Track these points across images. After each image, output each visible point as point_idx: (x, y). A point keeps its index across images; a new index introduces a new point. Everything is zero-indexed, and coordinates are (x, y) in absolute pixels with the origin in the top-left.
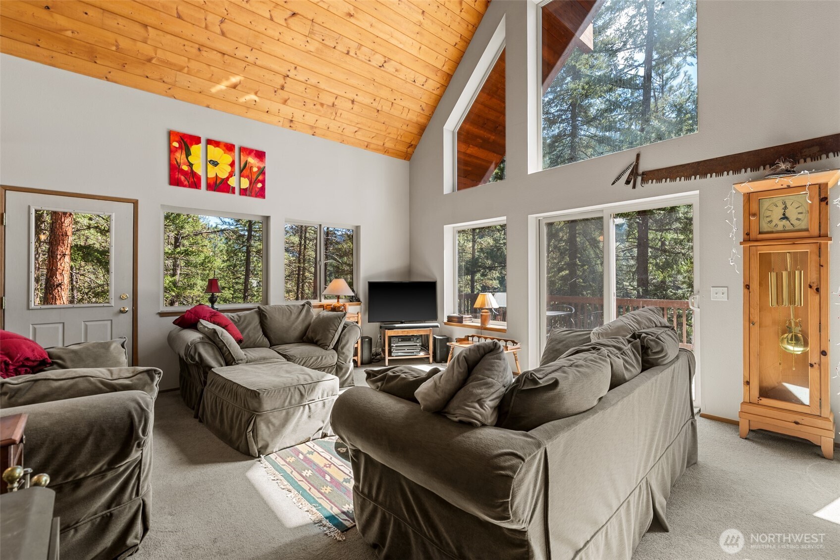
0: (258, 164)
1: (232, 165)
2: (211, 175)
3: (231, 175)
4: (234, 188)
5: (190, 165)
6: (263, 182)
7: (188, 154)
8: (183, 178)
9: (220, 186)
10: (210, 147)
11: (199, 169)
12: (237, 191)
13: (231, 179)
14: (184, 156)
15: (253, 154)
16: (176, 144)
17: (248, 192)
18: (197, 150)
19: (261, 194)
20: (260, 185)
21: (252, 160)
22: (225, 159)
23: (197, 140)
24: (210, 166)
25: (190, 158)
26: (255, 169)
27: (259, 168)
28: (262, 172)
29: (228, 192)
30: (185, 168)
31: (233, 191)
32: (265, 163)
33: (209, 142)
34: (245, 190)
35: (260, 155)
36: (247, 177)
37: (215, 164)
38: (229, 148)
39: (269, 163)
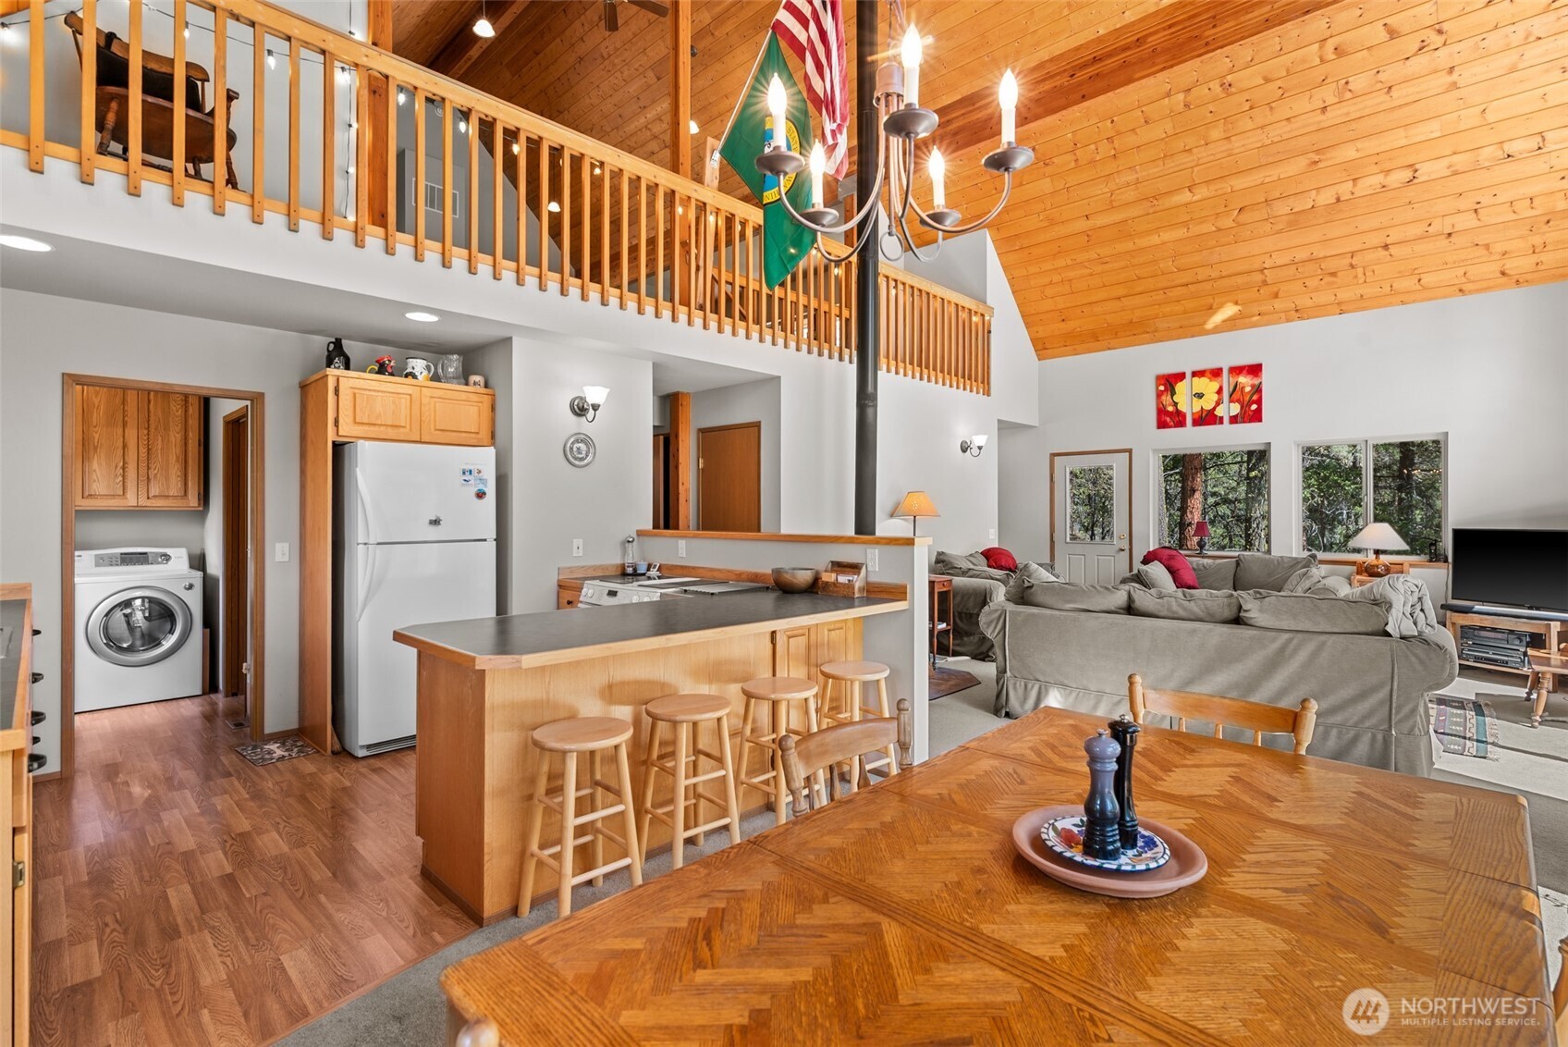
0: (1251, 382)
1: (1220, 391)
2: (1197, 409)
3: (1218, 403)
4: (1221, 418)
5: (1176, 404)
6: (1259, 402)
7: (1173, 393)
8: (1168, 419)
9: (1207, 418)
10: (1196, 379)
11: (1183, 407)
12: (1226, 420)
13: (1218, 409)
14: (1169, 397)
15: (1245, 371)
16: (1162, 388)
17: (1239, 419)
18: (1181, 387)
19: (1257, 417)
20: (1254, 407)
21: (1244, 380)
22: (1208, 386)
23: (1181, 376)
24: (1195, 399)
25: (1175, 398)
26: (1248, 389)
27: (1253, 386)
28: (1258, 390)
29: (1215, 424)
30: (1170, 409)
31: (1221, 420)
32: (1260, 377)
33: (1195, 374)
34: (1235, 417)
35: (1255, 370)
36: (1238, 401)
37: (1200, 396)
38: (1216, 373)
39: (1266, 378)
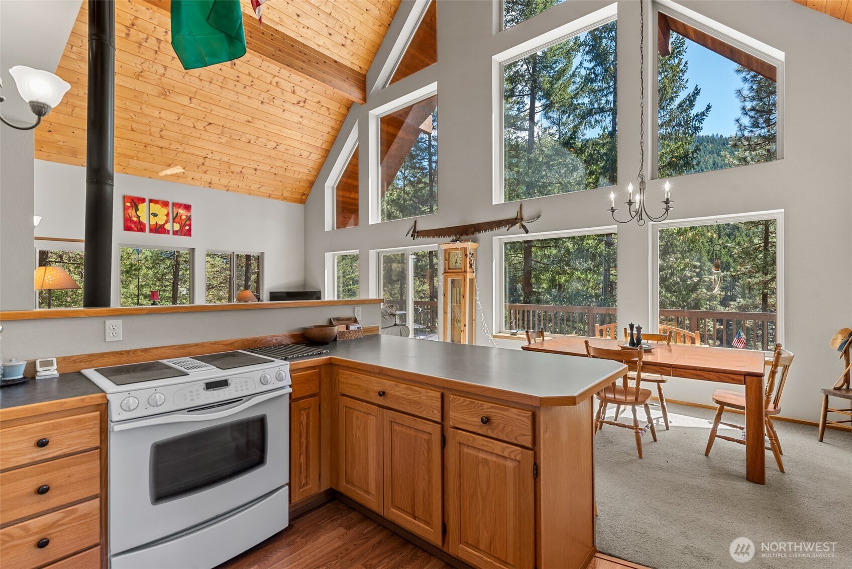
0: (186, 214)
1: (167, 215)
2: (153, 222)
3: (167, 222)
4: (169, 231)
5: (138, 217)
6: (190, 225)
7: (137, 210)
8: (133, 226)
9: (159, 229)
10: (152, 204)
11: (144, 219)
12: (171, 232)
13: (166, 225)
14: (134, 211)
15: (182, 207)
16: (128, 204)
17: (179, 233)
18: (143, 207)
19: (189, 233)
20: (187, 228)
21: (181, 211)
22: (162, 212)
23: (143, 200)
24: (152, 217)
25: (138, 213)
26: (184, 217)
27: (187, 216)
28: (189, 219)
29: (165, 233)
30: (135, 219)
31: (168, 232)
32: (191, 212)
33: (151, 201)
34: (177, 231)
35: (188, 207)
36: (178, 223)
37: (155, 215)
38: (165, 204)
39: (194, 213)
